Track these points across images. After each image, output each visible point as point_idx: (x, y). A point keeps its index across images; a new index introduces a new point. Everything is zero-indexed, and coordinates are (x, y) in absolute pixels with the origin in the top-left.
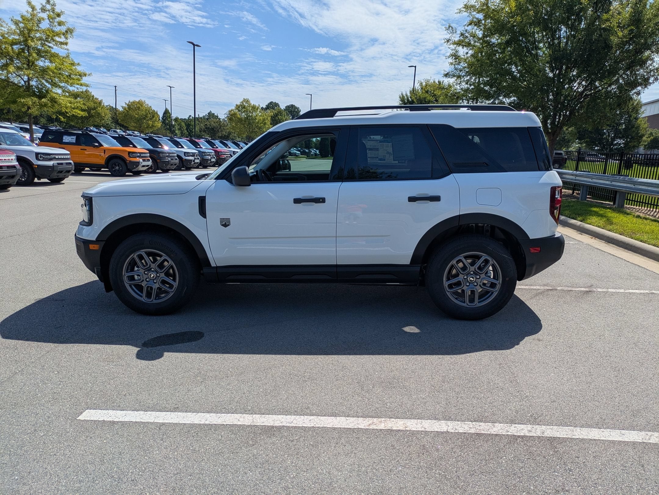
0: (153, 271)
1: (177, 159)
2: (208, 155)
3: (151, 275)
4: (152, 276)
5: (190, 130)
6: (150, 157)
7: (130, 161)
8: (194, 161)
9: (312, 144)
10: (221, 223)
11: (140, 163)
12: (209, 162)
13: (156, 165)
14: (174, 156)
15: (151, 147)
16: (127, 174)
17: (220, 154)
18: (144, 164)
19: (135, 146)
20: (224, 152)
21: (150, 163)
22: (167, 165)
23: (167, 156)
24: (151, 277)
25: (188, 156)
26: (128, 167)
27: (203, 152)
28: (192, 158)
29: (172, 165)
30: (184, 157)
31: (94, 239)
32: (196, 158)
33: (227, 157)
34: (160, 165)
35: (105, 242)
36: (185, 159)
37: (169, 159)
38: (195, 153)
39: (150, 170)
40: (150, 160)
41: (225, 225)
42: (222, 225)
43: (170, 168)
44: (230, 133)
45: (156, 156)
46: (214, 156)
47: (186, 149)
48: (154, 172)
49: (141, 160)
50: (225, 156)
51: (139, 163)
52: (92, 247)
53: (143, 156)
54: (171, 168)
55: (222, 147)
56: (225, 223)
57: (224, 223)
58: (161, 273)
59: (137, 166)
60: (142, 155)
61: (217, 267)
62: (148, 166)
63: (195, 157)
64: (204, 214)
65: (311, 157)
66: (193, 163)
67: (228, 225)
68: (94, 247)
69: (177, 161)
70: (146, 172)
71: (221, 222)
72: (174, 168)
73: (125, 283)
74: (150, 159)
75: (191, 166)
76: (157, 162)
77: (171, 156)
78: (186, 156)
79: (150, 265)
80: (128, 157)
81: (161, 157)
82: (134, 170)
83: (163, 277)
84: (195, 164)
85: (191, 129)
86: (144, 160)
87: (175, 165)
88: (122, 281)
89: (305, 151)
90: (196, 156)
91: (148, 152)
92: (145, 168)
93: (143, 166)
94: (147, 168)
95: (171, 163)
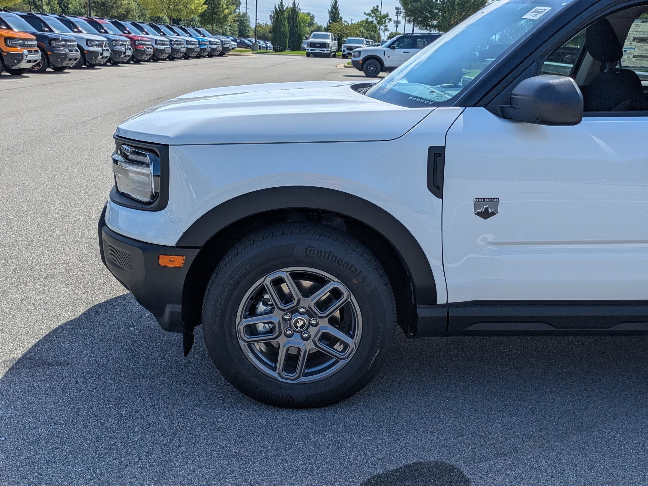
0: (302, 314)
1: (77, 51)
2: (120, 45)
3: (297, 322)
4: (299, 325)
5: (64, 5)
6: (38, 47)
7: (7, 53)
8: (102, 54)
9: (249, 31)
10: (475, 210)
11: (25, 57)
12: (123, 56)
13: (46, 60)
14: (72, 46)
15: (35, 31)
16: (3, 74)
17: (137, 44)
18: (31, 59)
19: (9, 28)
20: (143, 41)
21: (38, 56)
22: (63, 60)
23: (63, 46)
24: (297, 327)
25: (92, 46)
26: (6, 63)
27: (113, 40)
28: (99, 49)
29: (70, 60)
30: (86, 48)
31: (173, 244)
32: (104, 50)
33: (148, 48)
34: (51, 60)
35: (199, 250)
36: (88, 51)
37: (67, 50)
38: (103, 41)
39: (37, 68)
40: (38, 52)
41: (485, 215)
42: (478, 214)
43: (67, 64)
44: (128, 11)
45: (45, 46)
46: (130, 47)
47: (85, 35)
48: (42, 71)
49: (25, 51)
50: (145, 47)
51: (22, 55)
52: (165, 261)
53: (28, 45)
54: (69, 65)
55: (136, 33)
56: (487, 209)
57: (483, 209)
58: (320, 317)
59: (20, 61)
60: (26, 43)
61: (448, 305)
62: (35, 61)
63: (104, 48)
64: (438, 188)
65: (259, 51)
66: (100, 57)
67: (493, 214)
68: (170, 261)
69: (78, 54)
70: (31, 71)
71: (476, 206)
72: (74, 65)
73: (240, 341)
74: (39, 50)
75: (97, 62)
76: (47, 56)
77: (69, 46)
78: (89, 46)
79: (299, 301)
80: (5, 46)
81: (54, 47)
82: (14, 68)
83: (326, 328)
84: (103, 60)
85: (66, 4)
86: (29, 51)
87: (76, 59)
88: (235, 337)
89: (244, 41)
90: (105, 46)
91: (35, 38)
92: (30, 65)
93: (29, 61)
94: (35, 63)
95: (70, 58)
